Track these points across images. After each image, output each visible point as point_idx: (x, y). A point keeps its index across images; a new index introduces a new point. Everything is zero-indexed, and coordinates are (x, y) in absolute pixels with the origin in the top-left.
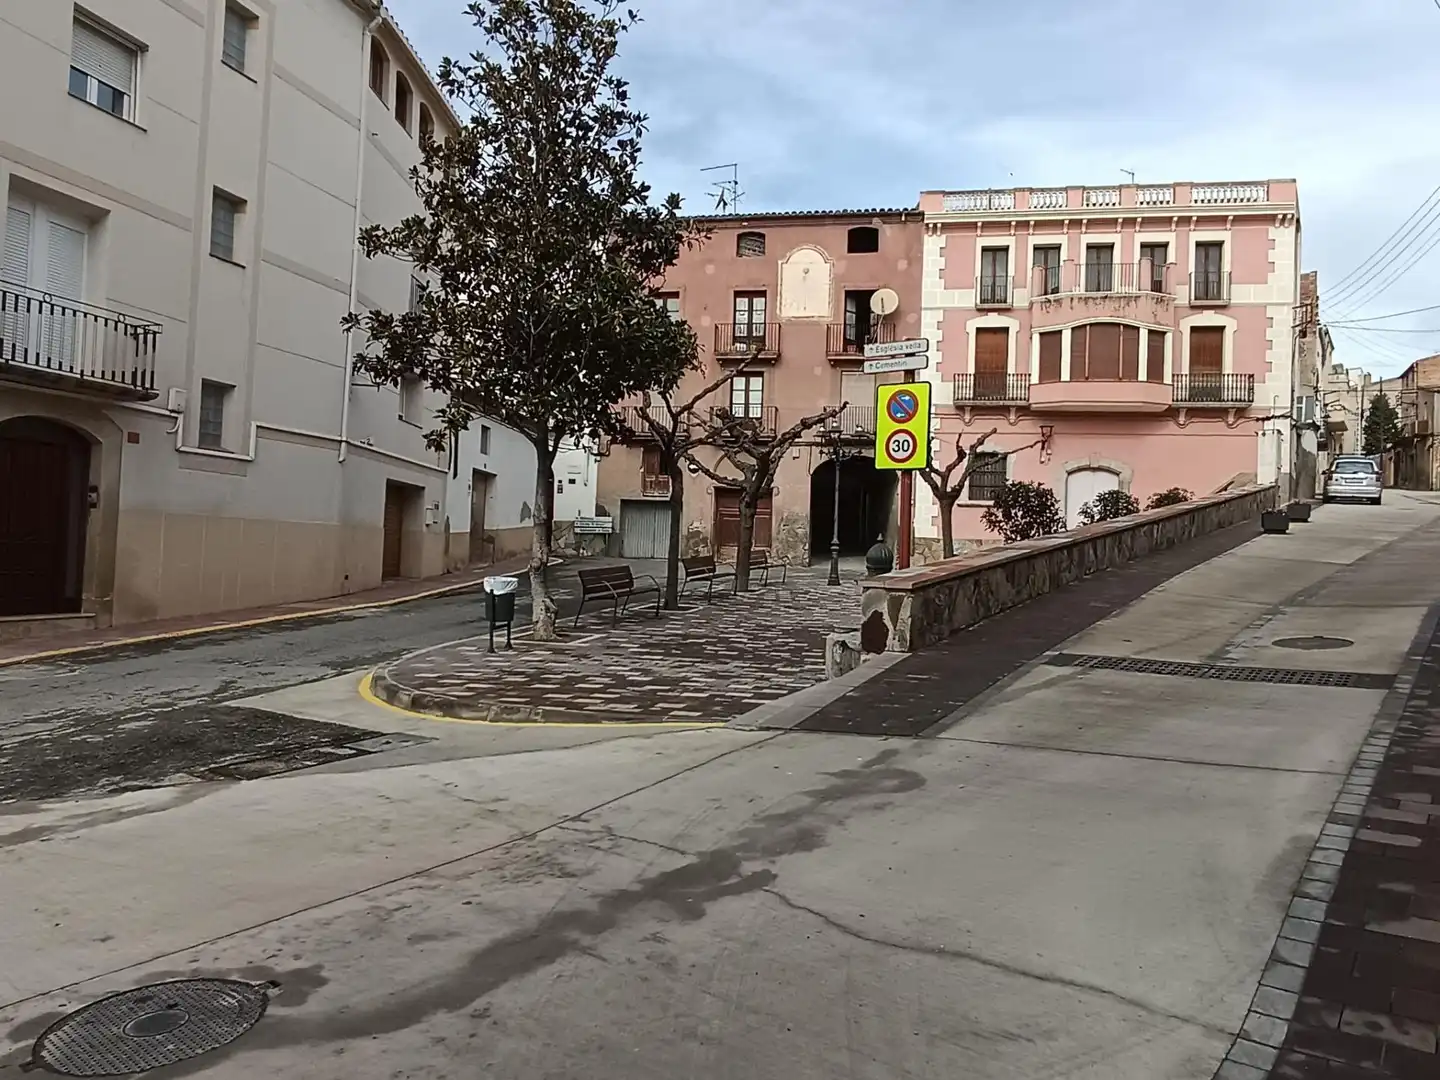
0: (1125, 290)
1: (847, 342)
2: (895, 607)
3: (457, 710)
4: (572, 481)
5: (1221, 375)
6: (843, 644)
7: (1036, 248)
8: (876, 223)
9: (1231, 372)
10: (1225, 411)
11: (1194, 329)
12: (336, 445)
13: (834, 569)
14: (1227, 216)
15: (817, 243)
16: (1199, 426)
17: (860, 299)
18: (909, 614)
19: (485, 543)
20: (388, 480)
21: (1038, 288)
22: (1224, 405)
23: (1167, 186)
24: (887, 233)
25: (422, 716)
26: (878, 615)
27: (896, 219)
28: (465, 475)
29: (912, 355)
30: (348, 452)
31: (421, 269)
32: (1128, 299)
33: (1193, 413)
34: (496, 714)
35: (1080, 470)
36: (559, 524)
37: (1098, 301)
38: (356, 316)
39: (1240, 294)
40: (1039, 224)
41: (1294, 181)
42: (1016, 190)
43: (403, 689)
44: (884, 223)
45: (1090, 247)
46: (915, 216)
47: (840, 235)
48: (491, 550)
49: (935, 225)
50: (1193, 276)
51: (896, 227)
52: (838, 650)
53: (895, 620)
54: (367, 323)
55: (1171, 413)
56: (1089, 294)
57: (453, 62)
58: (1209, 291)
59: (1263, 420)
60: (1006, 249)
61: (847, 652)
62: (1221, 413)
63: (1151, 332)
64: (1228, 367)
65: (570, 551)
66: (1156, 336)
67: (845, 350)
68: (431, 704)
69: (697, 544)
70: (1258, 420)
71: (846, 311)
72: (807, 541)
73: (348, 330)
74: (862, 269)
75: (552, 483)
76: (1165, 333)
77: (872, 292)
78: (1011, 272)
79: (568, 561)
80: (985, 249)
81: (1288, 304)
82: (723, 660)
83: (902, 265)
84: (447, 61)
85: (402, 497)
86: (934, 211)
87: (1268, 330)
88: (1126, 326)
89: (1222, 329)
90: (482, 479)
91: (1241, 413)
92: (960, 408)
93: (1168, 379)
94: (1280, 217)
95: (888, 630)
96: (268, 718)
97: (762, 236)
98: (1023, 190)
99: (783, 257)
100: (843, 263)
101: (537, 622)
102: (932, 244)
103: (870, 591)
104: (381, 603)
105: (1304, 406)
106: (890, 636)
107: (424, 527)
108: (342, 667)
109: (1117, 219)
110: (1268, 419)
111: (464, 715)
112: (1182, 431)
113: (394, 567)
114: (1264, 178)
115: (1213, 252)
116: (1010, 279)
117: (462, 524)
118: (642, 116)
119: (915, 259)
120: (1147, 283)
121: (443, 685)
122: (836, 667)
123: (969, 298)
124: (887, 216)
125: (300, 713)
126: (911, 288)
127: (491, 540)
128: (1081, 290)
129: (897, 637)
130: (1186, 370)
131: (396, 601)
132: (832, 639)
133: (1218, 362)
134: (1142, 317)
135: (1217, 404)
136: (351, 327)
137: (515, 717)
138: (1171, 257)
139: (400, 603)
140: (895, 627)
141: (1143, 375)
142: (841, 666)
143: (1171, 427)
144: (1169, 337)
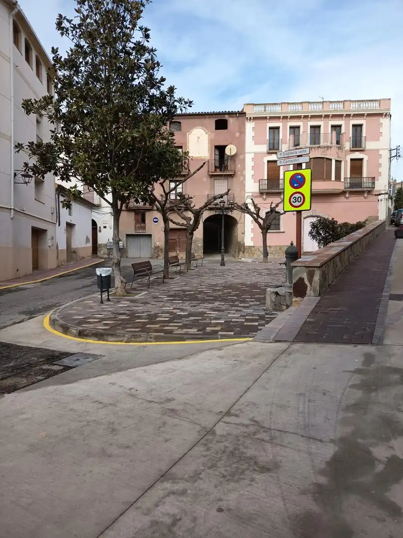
0: (325, 144)
1: (216, 167)
2: (311, 276)
3: (106, 337)
4: (105, 227)
5: (361, 177)
6: (277, 293)
7: (291, 127)
8: (227, 117)
9: (366, 176)
10: (363, 192)
11: (352, 160)
12: (8, 211)
13: (223, 259)
14: (365, 114)
15: (203, 125)
16: (354, 198)
17: (221, 149)
18: (318, 278)
19: (72, 254)
20: (32, 227)
21: (292, 144)
22: (363, 189)
23: (341, 102)
24: (231, 121)
25: (88, 341)
26: (302, 280)
27: (235, 115)
28: (63, 225)
29: (301, 156)
30: (14, 214)
31: (51, 123)
32: (328, 147)
33: (352, 193)
34: (128, 338)
35: (308, 217)
36: (100, 245)
37: (316, 149)
38: (22, 145)
39: (369, 145)
40: (292, 117)
41: (390, 99)
42: (282, 103)
43: (72, 326)
44: (230, 117)
45: (311, 127)
46: (242, 114)
47: (212, 122)
48: (75, 256)
49: (250, 118)
50: (351, 138)
51: (235, 119)
52: (274, 296)
53: (311, 281)
54: (27, 148)
55: (343, 193)
56: (312, 146)
57: (63, 16)
58: (357, 144)
59: (378, 195)
60: (278, 128)
61: (279, 297)
62: (362, 193)
63: (336, 161)
64: (365, 175)
65: (106, 256)
66: (338, 162)
67: (215, 170)
68: (90, 334)
69: (158, 252)
70: (376, 195)
71: (215, 154)
72: (202, 249)
73: (18, 151)
74: (222, 137)
75: (97, 228)
76: (341, 161)
77: (225, 146)
78: (281, 137)
79: (107, 260)
80: (270, 128)
81: (387, 149)
82: (212, 302)
83: (237, 134)
84: (60, 16)
85: (38, 234)
86: (250, 112)
87: (380, 160)
88: (326, 158)
89: (361, 160)
90: (70, 226)
91: (369, 192)
92: (262, 193)
93: (342, 180)
94: (385, 114)
95: (307, 286)
96: (3, 346)
97: (180, 123)
98: (284, 103)
99: (189, 132)
100: (214, 134)
101: (117, 288)
102: (249, 126)
103: (297, 268)
104: (35, 281)
105: (391, 189)
106: (309, 289)
107: (48, 248)
108: (31, 314)
109: (322, 115)
110: (380, 195)
111: (110, 340)
112: (347, 200)
113: (36, 265)
114: (379, 98)
115: (359, 128)
116: (280, 140)
117: (63, 246)
118: (154, 49)
119: (242, 132)
120: (334, 142)
121: (90, 323)
122: (273, 304)
123: (264, 148)
124: (231, 114)
125: (20, 342)
126: (241, 145)
127: (75, 252)
128: (308, 145)
129: (312, 290)
130: (349, 176)
131: (42, 280)
132: (270, 291)
133: (361, 172)
134: (332, 154)
135: (360, 189)
136: (19, 150)
137: (139, 340)
138: (343, 131)
139: (44, 281)
140: (311, 285)
141: (333, 178)
142: (276, 303)
143: (342, 199)
144: (343, 163)
